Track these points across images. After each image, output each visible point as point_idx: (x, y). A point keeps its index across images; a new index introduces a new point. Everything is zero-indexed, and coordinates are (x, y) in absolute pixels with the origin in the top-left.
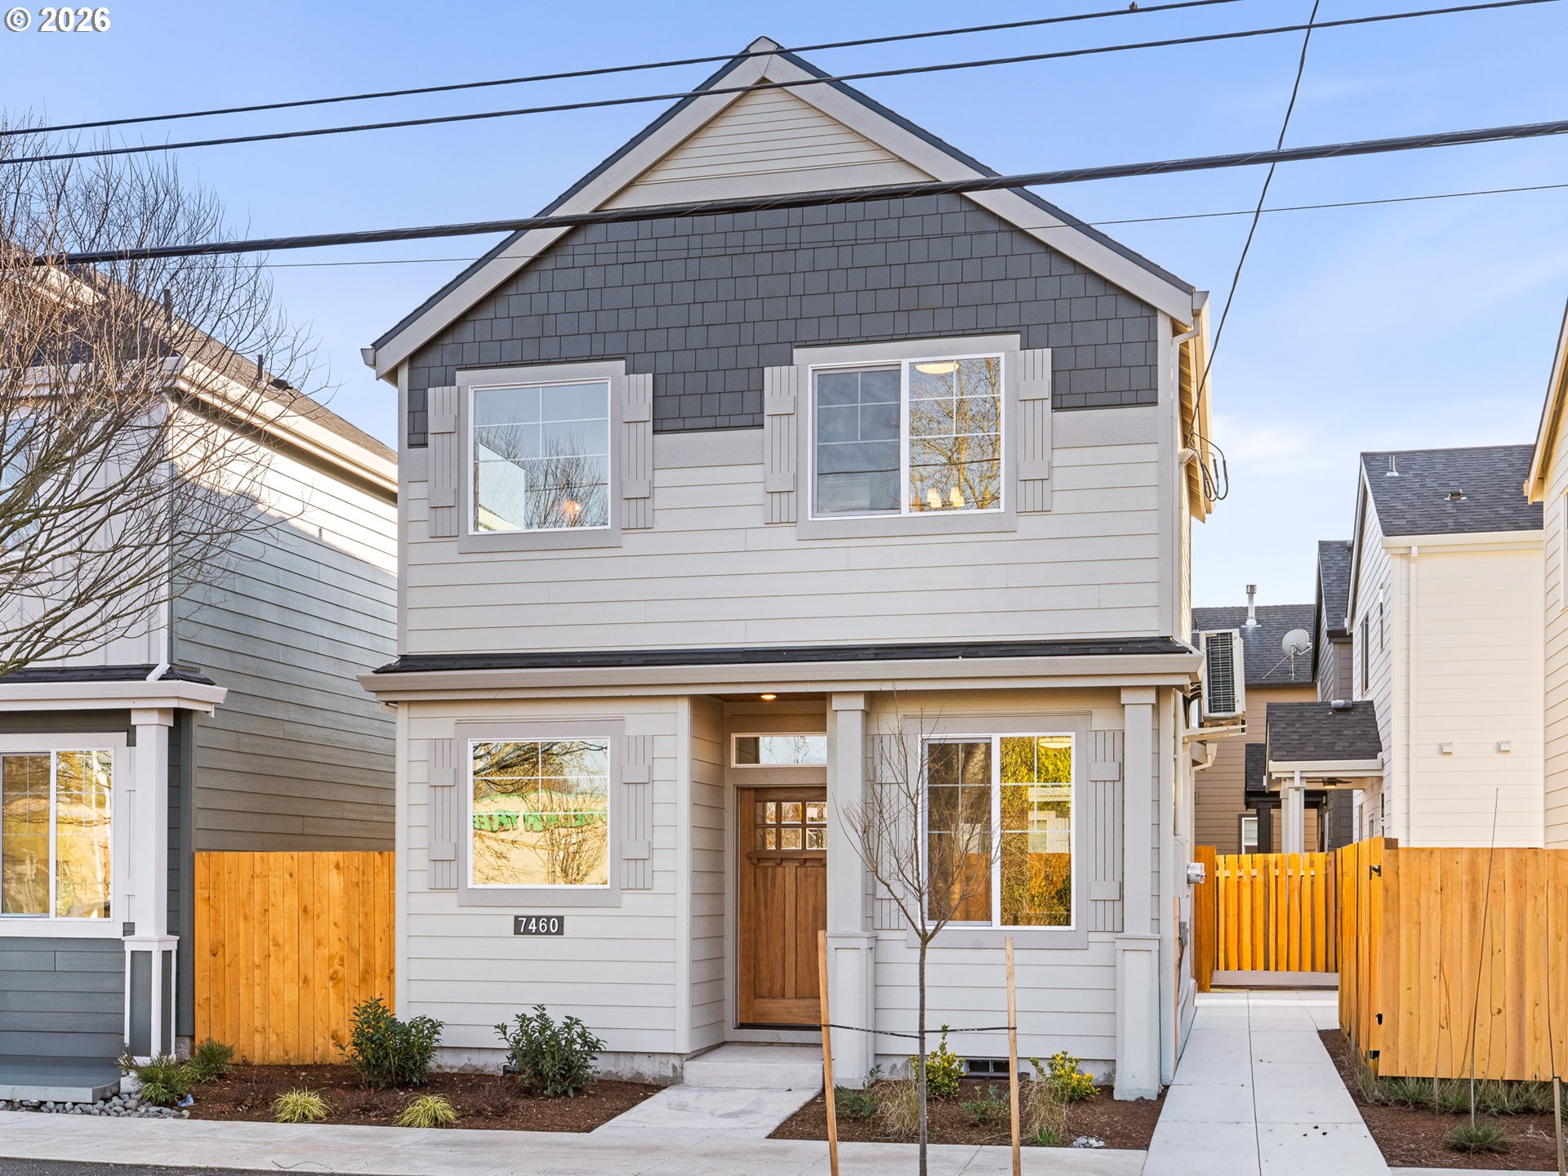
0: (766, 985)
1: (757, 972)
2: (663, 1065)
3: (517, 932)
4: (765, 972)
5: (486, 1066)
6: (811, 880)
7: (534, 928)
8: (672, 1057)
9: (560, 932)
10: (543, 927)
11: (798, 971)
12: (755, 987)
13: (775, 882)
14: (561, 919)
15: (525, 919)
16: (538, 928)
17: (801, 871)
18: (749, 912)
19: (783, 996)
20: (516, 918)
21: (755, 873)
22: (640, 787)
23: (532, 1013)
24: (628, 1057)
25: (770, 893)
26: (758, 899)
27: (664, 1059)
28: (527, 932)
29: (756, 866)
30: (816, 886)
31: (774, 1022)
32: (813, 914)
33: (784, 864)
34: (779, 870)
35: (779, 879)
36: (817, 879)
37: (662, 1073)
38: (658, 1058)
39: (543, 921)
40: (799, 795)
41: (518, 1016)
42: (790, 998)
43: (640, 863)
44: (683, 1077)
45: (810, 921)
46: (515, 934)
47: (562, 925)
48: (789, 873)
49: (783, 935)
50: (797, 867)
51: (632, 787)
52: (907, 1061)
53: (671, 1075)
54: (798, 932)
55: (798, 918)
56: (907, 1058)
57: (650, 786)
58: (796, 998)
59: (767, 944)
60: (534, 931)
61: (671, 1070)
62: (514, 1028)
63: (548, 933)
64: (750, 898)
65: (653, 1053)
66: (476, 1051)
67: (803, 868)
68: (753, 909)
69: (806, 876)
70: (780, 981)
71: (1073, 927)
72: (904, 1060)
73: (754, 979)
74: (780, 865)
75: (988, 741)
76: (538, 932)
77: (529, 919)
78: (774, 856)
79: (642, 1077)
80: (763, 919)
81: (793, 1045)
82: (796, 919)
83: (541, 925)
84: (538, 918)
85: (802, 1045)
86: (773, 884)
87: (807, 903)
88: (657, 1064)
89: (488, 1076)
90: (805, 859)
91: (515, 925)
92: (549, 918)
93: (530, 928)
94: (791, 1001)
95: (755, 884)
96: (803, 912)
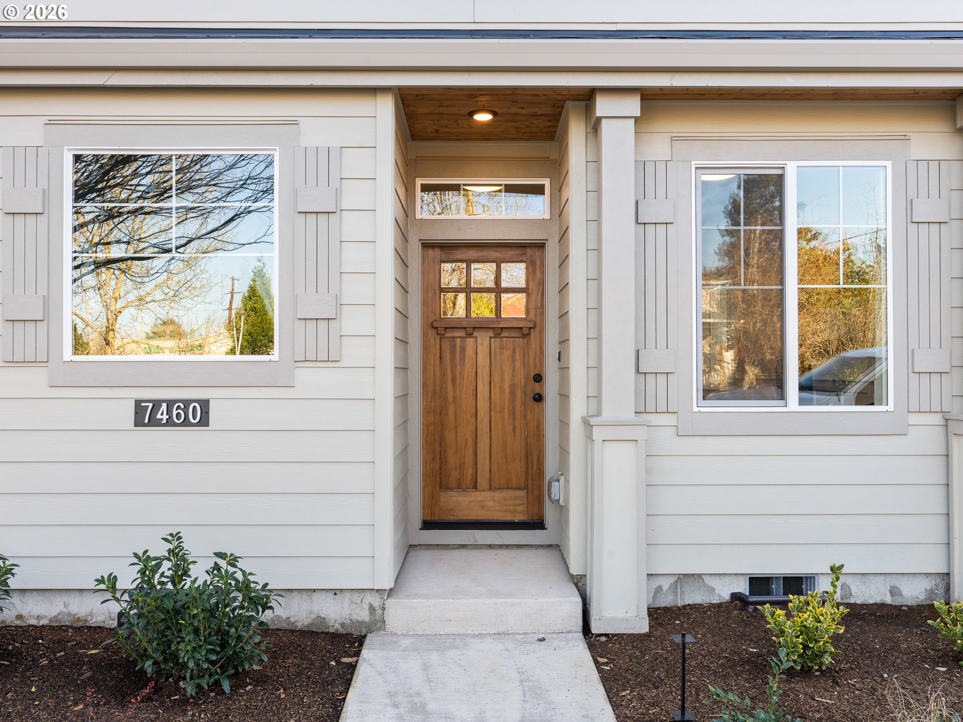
0: (455, 475)
1: (443, 461)
2: (354, 606)
3: (139, 423)
4: (452, 459)
5: (91, 614)
6: (507, 353)
7: (165, 417)
8: (368, 594)
9: (204, 421)
10: (178, 415)
11: (493, 459)
12: (441, 478)
13: (464, 355)
14: (205, 404)
15: (151, 405)
16: (171, 417)
17: (496, 343)
18: (434, 391)
19: (475, 487)
20: (138, 403)
21: (440, 345)
22: (323, 218)
23: (160, 549)
24: (305, 595)
25: (458, 368)
26: (444, 375)
27: (356, 597)
28: (154, 422)
29: (442, 337)
30: (513, 361)
31: (465, 518)
32: (510, 393)
33: (475, 334)
34: (470, 341)
35: (470, 352)
36: (514, 352)
37: (355, 617)
38: (348, 595)
39: (178, 408)
40: (494, 254)
41: (136, 555)
42: (484, 490)
43: (323, 325)
44: (384, 622)
45: (507, 399)
46: (136, 425)
47: (207, 413)
48: (482, 345)
49: (474, 418)
50: (490, 338)
51: (311, 218)
52: (676, 582)
53: (367, 619)
54: (493, 414)
55: (493, 397)
56: (675, 578)
57: (337, 216)
58: (490, 489)
59: (456, 427)
60: (165, 421)
61: (368, 612)
62: (128, 579)
63: (186, 423)
64: (434, 375)
65: (341, 590)
66: (77, 593)
67: (498, 340)
68: (438, 388)
69: (502, 347)
70: (470, 471)
71: (891, 407)
72: (672, 580)
73: (440, 468)
74: (470, 335)
75: (779, 172)
76: (170, 423)
77: (157, 404)
78: (465, 324)
79: (325, 623)
80: (450, 399)
81: (490, 547)
82: (490, 398)
83: (175, 413)
84: (170, 403)
85: (501, 547)
86: (463, 358)
87: (503, 380)
88: (346, 604)
89: (96, 628)
90: (502, 328)
91: (136, 413)
92: (187, 403)
93: (159, 416)
94: (484, 493)
95: (440, 358)
96: (498, 390)
